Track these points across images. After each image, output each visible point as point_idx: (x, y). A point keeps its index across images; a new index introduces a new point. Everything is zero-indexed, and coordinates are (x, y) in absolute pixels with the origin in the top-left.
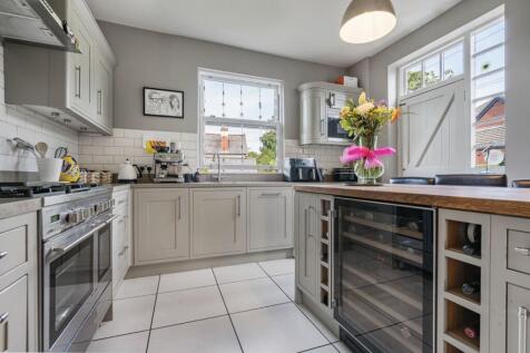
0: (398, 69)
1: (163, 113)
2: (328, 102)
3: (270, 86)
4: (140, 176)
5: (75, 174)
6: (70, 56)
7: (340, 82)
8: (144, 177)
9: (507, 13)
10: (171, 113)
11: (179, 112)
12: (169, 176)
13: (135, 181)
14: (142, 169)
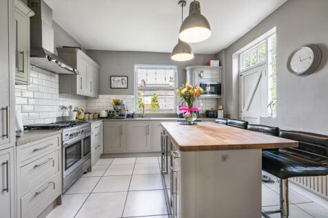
0: (239, 55)
1: (119, 87)
2: (200, 75)
3: (171, 69)
4: (108, 115)
5: (82, 116)
6: (78, 76)
7: (208, 64)
8: (110, 116)
9: (277, 32)
10: (122, 86)
11: (126, 86)
12: (120, 115)
13: (106, 118)
14: (110, 112)
